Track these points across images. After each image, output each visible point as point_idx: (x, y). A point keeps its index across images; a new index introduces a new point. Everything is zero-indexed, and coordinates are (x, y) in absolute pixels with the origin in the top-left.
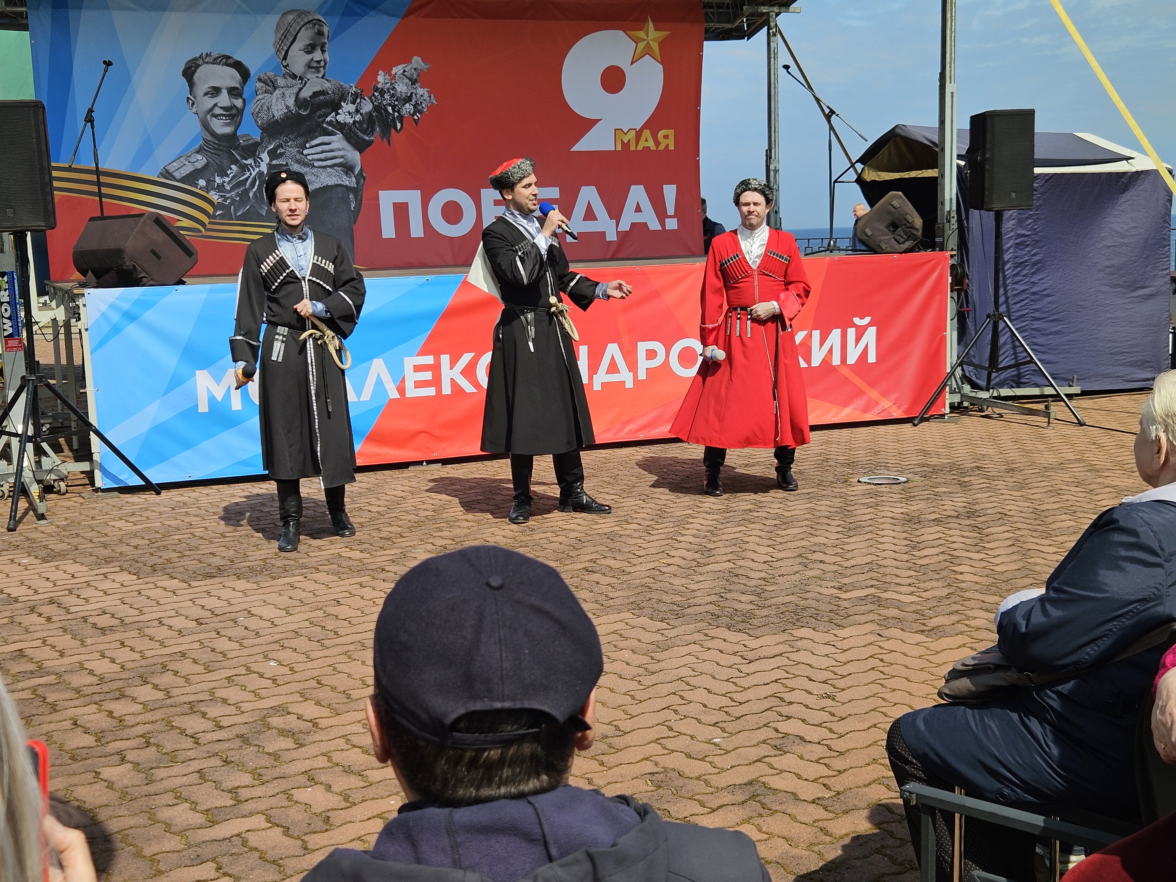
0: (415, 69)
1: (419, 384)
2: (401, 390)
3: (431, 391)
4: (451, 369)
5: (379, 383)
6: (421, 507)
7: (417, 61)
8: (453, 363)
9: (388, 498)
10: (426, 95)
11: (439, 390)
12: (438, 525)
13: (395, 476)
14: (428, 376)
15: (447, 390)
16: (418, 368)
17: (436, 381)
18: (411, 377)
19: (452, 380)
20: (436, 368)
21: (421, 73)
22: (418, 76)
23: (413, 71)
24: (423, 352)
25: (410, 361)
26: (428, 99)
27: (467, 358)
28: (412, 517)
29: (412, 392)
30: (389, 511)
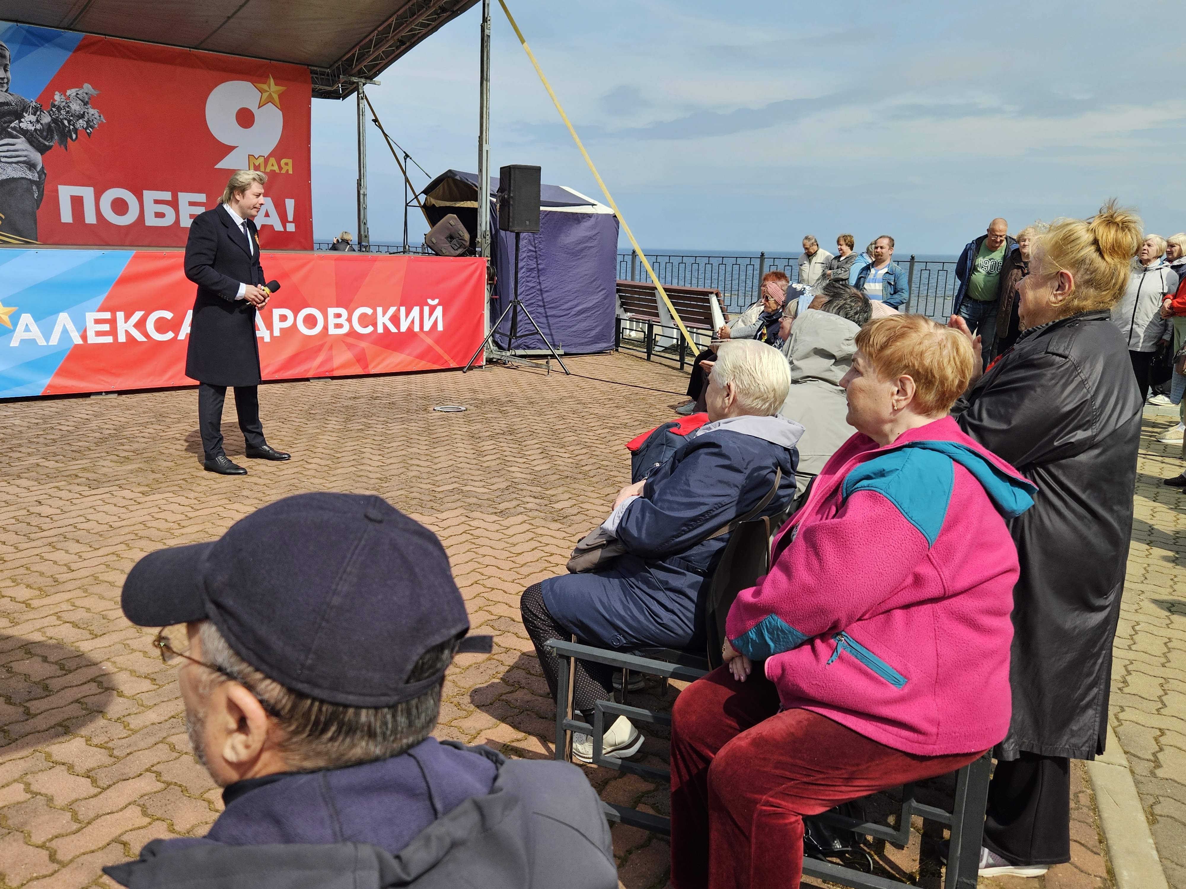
0: (87, 94)
1: (99, 334)
2: (84, 337)
3: (109, 339)
4: (126, 322)
5: (65, 331)
6: (104, 426)
7: (87, 87)
8: (127, 318)
9: (75, 419)
10: (97, 115)
11: (116, 338)
12: (121, 441)
13: (79, 403)
14: (106, 327)
15: (122, 338)
16: (98, 321)
17: (113, 332)
18: (92, 329)
19: (126, 331)
20: (113, 322)
21: (91, 98)
22: (89, 99)
23: (85, 94)
24: (101, 309)
25: (91, 316)
26: (98, 118)
27: (138, 315)
28: (98, 435)
29: (92, 339)
30: (77, 430)
